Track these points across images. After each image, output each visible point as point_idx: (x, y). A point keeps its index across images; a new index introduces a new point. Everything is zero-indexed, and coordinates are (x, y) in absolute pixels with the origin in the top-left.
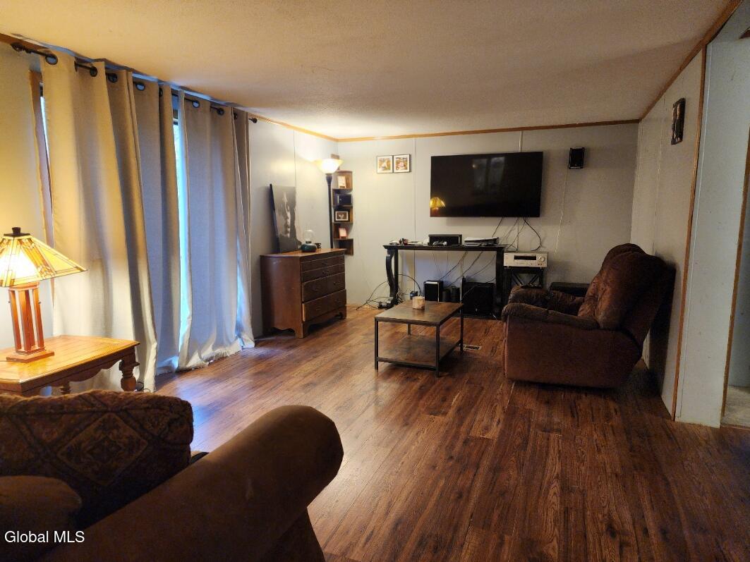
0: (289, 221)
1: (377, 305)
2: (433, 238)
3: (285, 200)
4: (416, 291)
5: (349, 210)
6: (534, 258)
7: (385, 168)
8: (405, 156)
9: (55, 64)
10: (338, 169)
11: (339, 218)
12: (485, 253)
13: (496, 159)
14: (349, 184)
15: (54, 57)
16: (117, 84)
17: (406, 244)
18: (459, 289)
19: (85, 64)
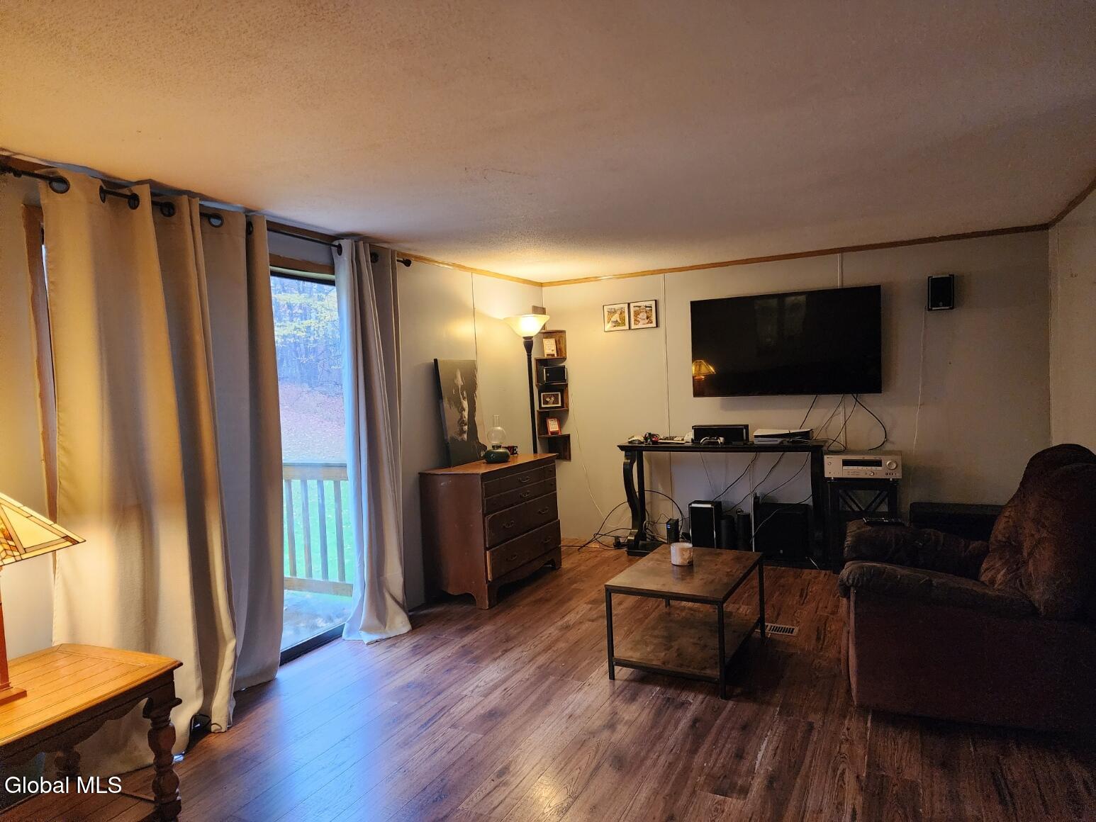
0: (466, 414)
1: (611, 540)
2: (700, 431)
3: (460, 382)
4: (675, 518)
5: (563, 389)
6: (878, 463)
7: (616, 323)
8: (647, 304)
9: (62, 192)
10: (544, 327)
11: (546, 403)
12: (789, 455)
13: (793, 298)
14: (560, 349)
15: (63, 181)
16: (174, 218)
17: (655, 442)
18: (748, 516)
19: (121, 191)
